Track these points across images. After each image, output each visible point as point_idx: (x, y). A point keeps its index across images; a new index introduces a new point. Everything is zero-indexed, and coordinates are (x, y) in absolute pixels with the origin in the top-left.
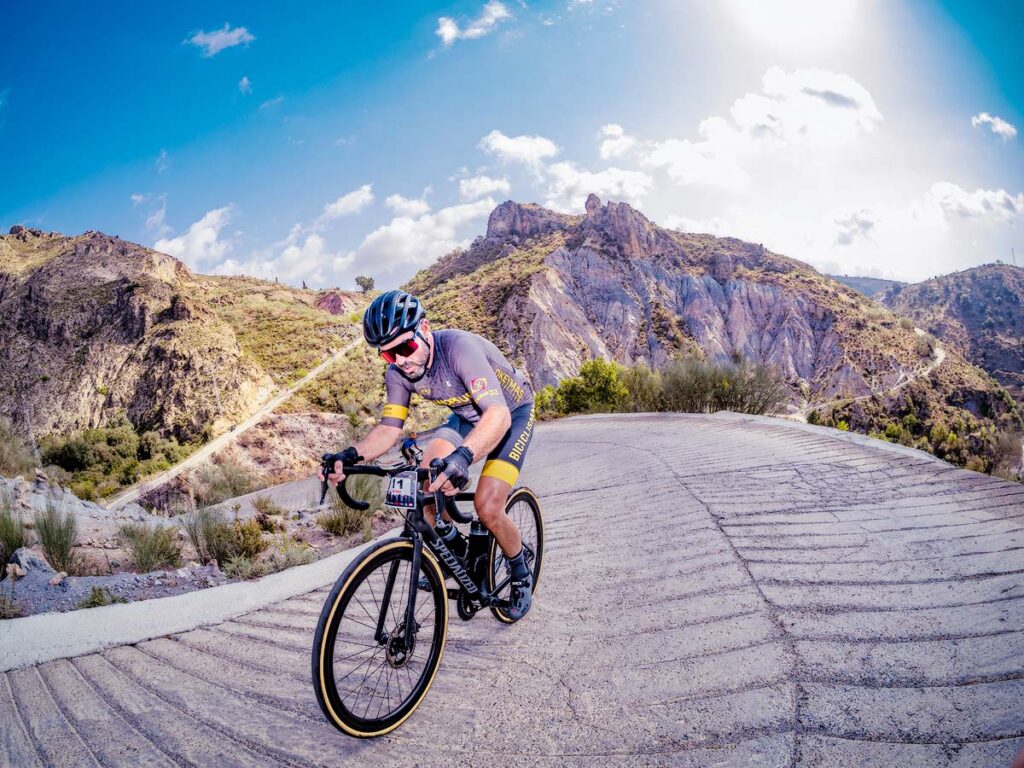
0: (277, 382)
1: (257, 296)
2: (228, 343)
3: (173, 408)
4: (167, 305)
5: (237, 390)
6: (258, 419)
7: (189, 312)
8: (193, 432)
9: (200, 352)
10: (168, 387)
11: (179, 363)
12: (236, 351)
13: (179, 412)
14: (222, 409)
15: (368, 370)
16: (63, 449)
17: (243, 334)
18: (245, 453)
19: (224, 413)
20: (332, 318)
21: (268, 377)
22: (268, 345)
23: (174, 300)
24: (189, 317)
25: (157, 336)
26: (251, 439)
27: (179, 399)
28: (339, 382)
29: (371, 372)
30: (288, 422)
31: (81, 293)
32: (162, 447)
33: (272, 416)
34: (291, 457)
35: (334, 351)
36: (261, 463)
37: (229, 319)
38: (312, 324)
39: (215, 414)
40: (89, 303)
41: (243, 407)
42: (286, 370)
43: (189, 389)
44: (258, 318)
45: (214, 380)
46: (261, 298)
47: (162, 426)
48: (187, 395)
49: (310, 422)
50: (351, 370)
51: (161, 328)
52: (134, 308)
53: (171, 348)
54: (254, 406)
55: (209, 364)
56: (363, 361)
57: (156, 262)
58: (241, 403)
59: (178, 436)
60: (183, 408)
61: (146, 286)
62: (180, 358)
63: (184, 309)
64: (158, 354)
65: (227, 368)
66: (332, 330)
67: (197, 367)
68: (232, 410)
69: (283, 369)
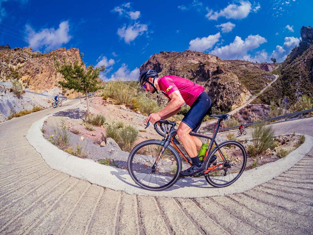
0: (252, 94)
1: (243, 66)
2: (236, 81)
3: (220, 100)
4: (216, 69)
5: (239, 96)
6: (246, 105)
7: (223, 71)
8: (225, 108)
9: (227, 83)
10: (218, 94)
11: (221, 87)
12: (239, 83)
13: (222, 101)
14: (235, 102)
15: (278, 90)
16: (184, 110)
17: (240, 78)
18: (241, 116)
19: (236, 103)
20: (266, 72)
21: (249, 92)
22: (248, 81)
23: (218, 68)
24: (223, 73)
25: (214, 79)
26: (243, 112)
27: (222, 98)
28: (270, 94)
29: (279, 91)
30: (255, 107)
31: (188, 67)
32: (216, 112)
33: (250, 104)
34: (254, 118)
35: (268, 83)
36: (245, 119)
37: (235, 73)
38: (261, 74)
39: (233, 103)
40: (191, 70)
41: (241, 101)
42: (254, 89)
43: (225, 95)
44: (244, 73)
45: (232, 92)
46: (244, 66)
47: (216, 105)
48: (224, 97)
49: (261, 107)
50: (273, 90)
51: (215, 76)
52: (205, 71)
53: (219, 82)
54: (245, 101)
55: (231, 87)
56: (276, 88)
57: (210, 57)
58: (241, 100)
59: (221, 109)
60: (223, 101)
61: (208, 64)
62: (222, 85)
63: (221, 70)
64: (215, 84)
65: (236, 88)
66: (267, 77)
67: (227, 88)
68: (238, 102)
69: (253, 89)
